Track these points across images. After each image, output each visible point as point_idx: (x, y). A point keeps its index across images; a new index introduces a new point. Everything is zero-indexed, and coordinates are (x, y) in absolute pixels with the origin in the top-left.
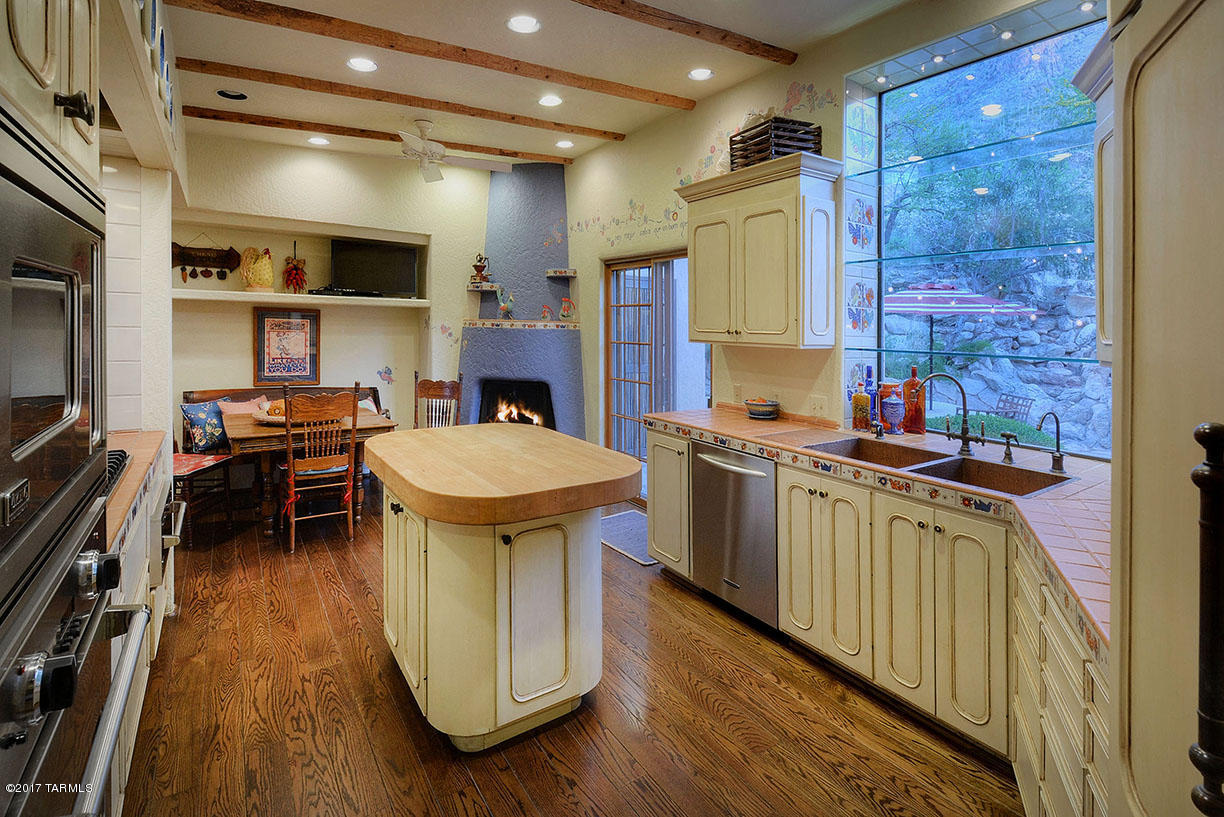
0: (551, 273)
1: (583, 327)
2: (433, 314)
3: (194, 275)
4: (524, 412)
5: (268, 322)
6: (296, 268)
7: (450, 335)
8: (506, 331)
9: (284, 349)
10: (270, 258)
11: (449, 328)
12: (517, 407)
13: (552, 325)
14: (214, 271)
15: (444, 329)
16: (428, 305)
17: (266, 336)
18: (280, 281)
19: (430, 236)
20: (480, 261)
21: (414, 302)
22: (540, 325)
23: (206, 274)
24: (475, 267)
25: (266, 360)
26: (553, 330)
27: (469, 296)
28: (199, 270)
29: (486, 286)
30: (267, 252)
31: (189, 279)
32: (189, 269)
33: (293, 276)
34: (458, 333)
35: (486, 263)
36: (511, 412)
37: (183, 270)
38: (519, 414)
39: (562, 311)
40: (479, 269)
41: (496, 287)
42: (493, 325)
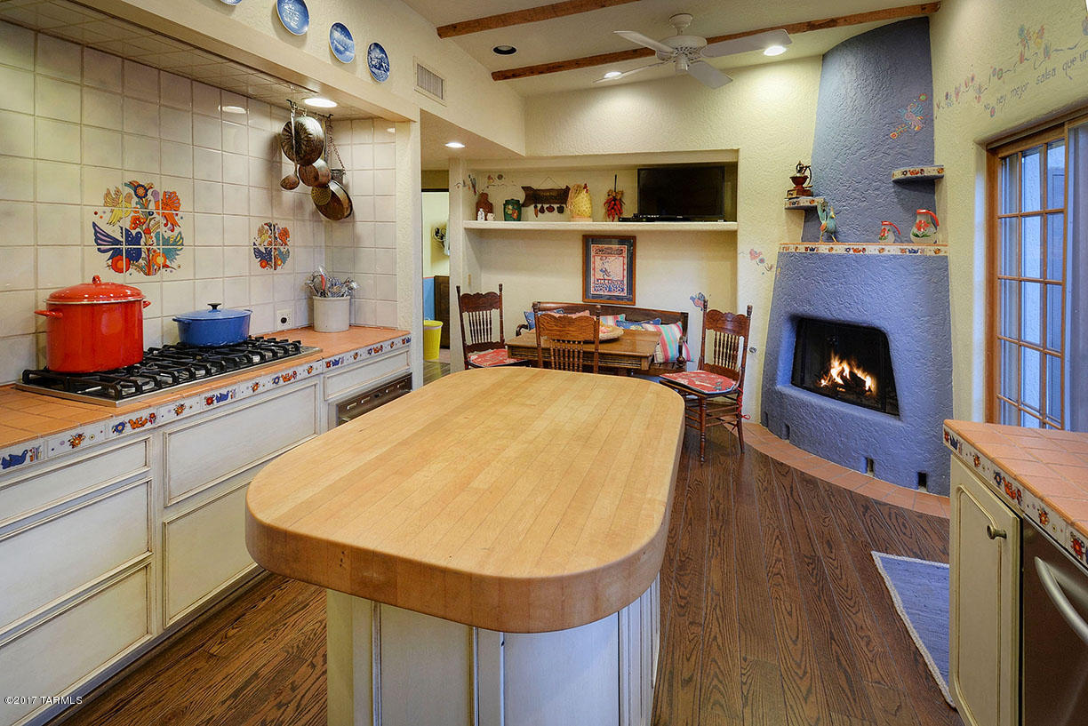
0: (898, 175)
1: (952, 252)
2: (740, 238)
3: (542, 211)
4: (856, 371)
5: (593, 248)
6: (614, 199)
7: (762, 261)
8: (822, 257)
9: (605, 271)
10: (587, 192)
11: (760, 253)
12: (849, 364)
13: (893, 249)
14: (555, 206)
15: (753, 254)
16: (736, 228)
17: (592, 259)
18: (602, 211)
19: (737, 151)
20: (799, 172)
21: (720, 225)
22: (872, 249)
23: (551, 210)
24: (794, 179)
25: (592, 281)
26: (894, 256)
27: (787, 215)
28: (546, 206)
29: (804, 201)
30: (585, 187)
31: (539, 214)
32: (539, 206)
33: (614, 207)
34: (772, 258)
35: (807, 173)
36: (843, 370)
37: (536, 207)
38: (851, 373)
39: (915, 230)
40: (798, 181)
41: (818, 201)
42: (806, 249)
